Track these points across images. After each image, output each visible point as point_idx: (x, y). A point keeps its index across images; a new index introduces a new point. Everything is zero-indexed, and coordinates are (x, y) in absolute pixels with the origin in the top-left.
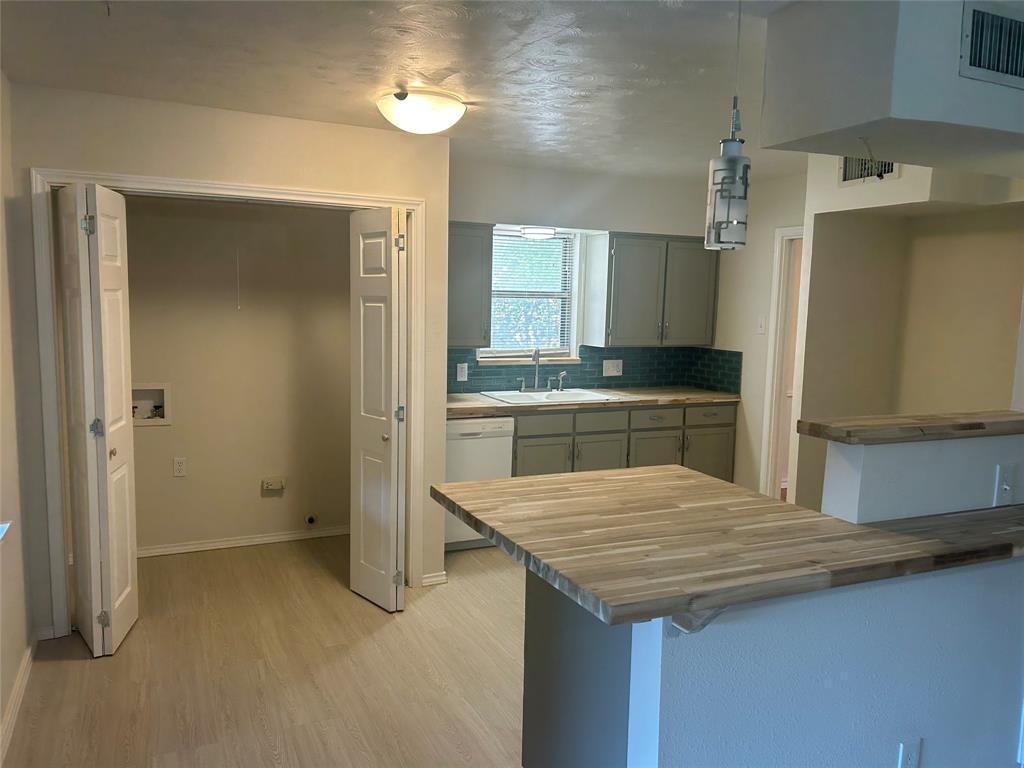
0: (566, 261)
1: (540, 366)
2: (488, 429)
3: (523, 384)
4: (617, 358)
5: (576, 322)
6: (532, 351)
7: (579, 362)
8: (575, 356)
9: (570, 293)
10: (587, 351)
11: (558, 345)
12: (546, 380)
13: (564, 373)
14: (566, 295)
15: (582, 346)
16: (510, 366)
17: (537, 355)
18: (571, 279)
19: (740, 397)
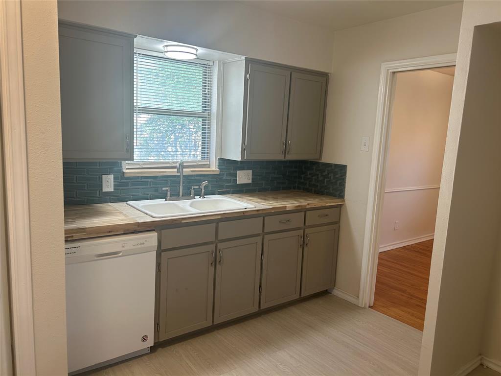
0: (206, 84)
1: (184, 176)
2: (129, 246)
3: (169, 193)
4: (248, 169)
5: (215, 138)
6: (176, 162)
7: (218, 173)
8: (214, 168)
9: (210, 114)
10: (224, 163)
11: (199, 158)
12: (190, 188)
13: (205, 183)
14: (206, 115)
15: (220, 159)
16: (156, 177)
17: (182, 166)
18: (210, 99)
19: (344, 201)
